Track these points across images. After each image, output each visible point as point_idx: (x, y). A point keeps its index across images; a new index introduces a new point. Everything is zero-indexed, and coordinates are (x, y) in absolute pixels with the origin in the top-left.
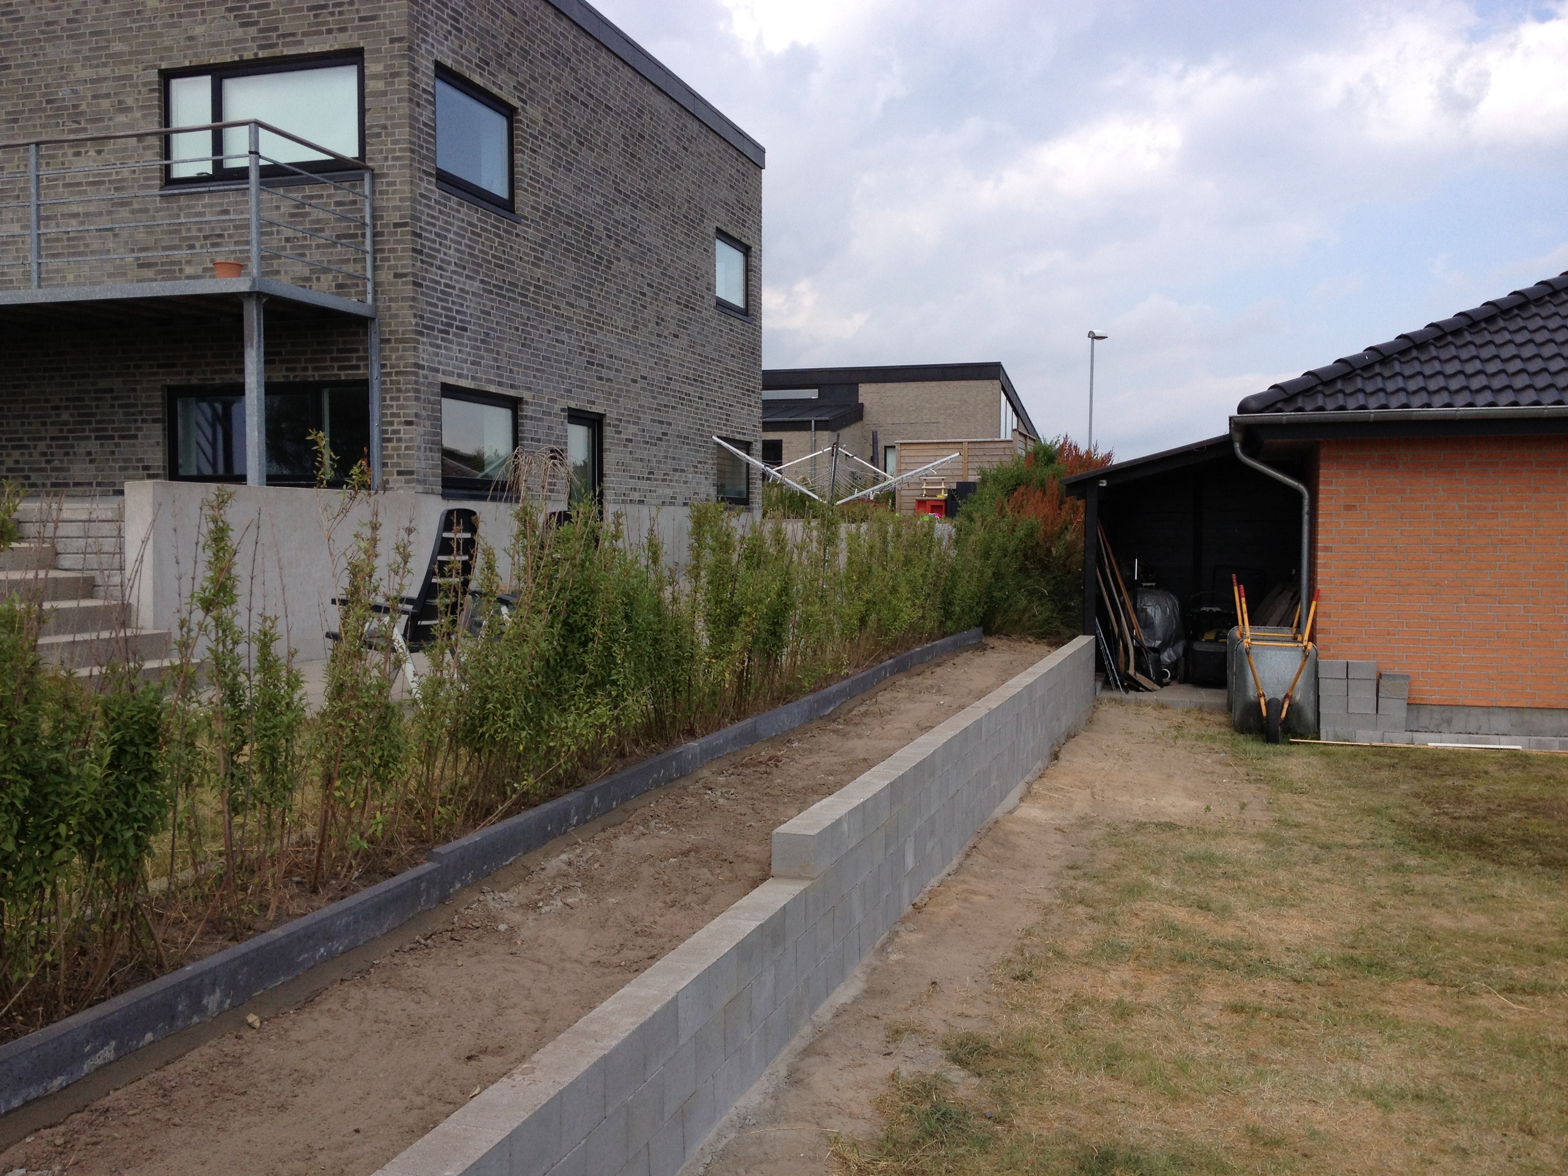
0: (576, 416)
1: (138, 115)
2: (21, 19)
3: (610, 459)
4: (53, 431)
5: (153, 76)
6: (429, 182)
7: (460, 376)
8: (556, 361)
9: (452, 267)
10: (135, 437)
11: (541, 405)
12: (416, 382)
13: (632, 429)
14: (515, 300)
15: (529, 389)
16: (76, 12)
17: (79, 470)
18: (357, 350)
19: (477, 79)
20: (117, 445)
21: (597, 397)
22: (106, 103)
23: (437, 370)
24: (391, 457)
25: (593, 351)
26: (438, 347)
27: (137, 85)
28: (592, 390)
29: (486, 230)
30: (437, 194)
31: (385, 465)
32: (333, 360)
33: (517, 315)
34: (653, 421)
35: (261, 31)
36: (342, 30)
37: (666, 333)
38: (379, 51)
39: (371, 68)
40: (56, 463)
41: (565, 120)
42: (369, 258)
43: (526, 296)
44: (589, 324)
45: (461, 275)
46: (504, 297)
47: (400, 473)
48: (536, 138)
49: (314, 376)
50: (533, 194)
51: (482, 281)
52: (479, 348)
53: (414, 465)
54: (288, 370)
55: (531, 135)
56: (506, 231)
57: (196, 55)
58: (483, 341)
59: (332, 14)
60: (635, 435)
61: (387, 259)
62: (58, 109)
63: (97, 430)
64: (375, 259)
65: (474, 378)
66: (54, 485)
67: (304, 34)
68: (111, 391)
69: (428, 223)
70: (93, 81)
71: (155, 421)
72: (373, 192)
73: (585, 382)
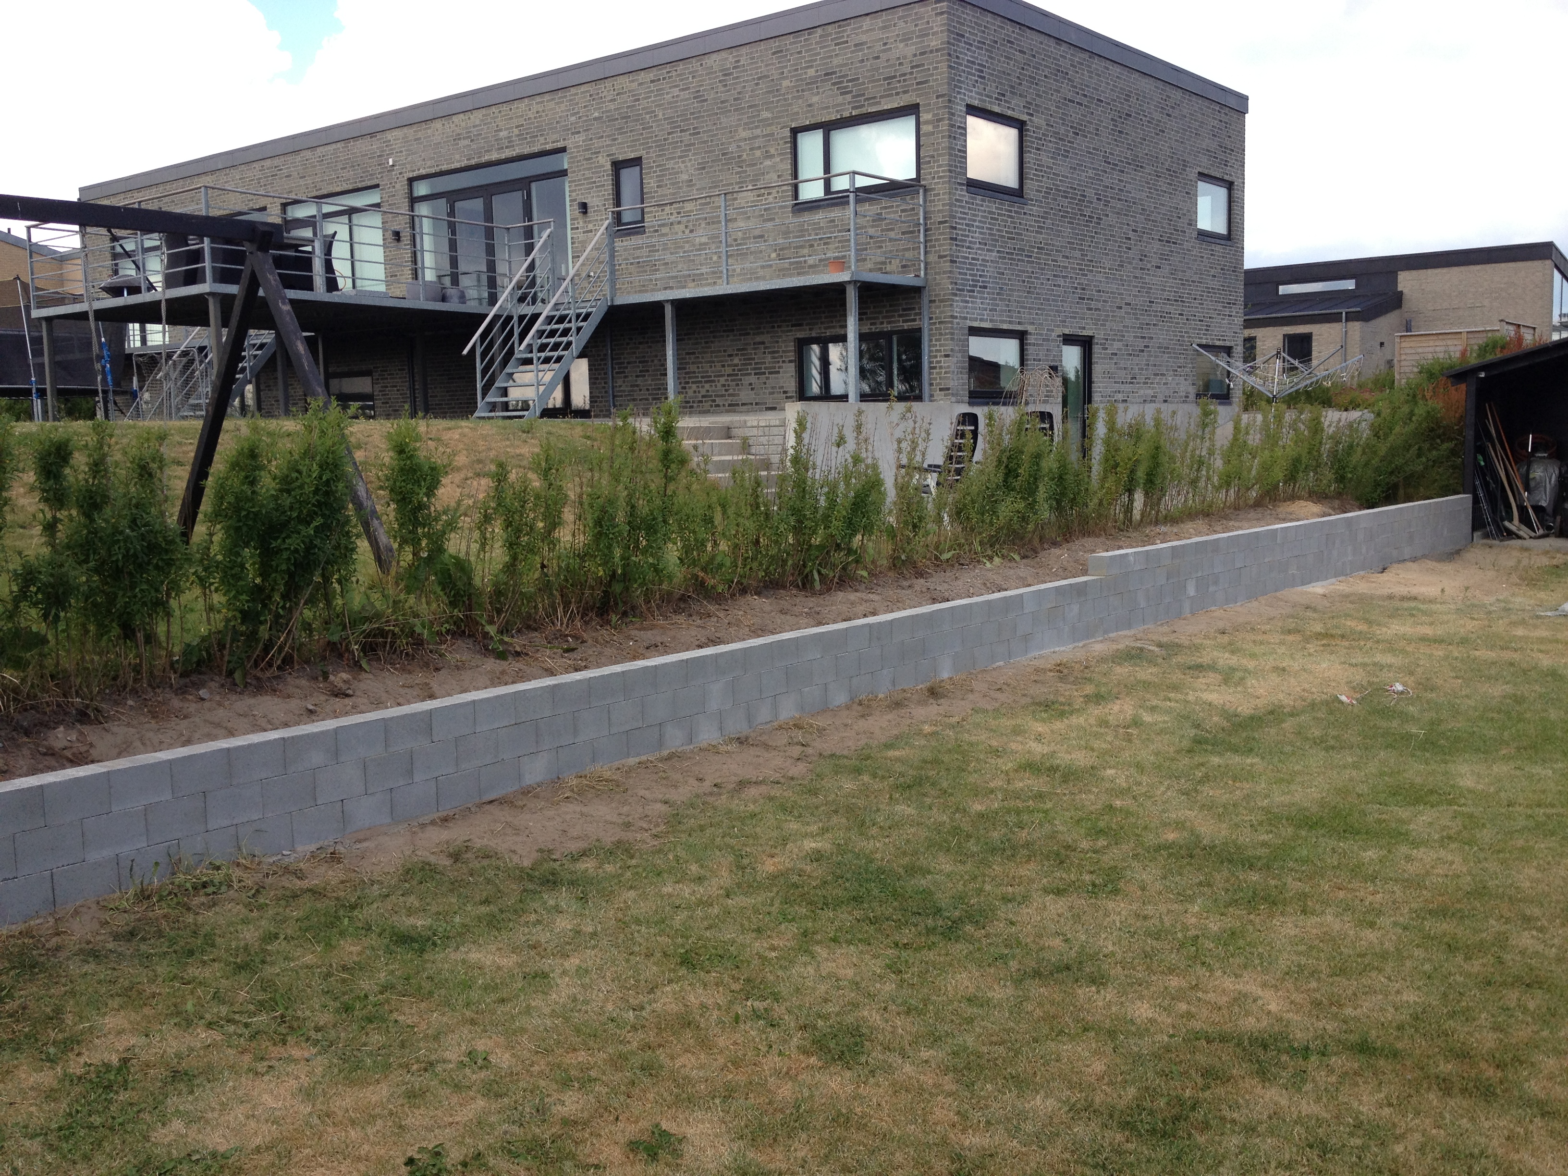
0: (1069, 340)
1: (778, 159)
2: (706, 100)
3: (1098, 369)
4: (729, 370)
5: (787, 133)
6: (962, 190)
7: (981, 320)
8: (1053, 300)
9: (978, 246)
10: (778, 372)
11: (1041, 335)
12: (952, 328)
13: (1117, 345)
14: (1023, 261)
15: (1033, 323)
16: (739, 93)
17: (745, 395)
18: (914, 309)
19: (996, 109)
20: (768, 378)
21: (1087, 324)
22: (758, 153)
23: (966, 318)
24: (936, 379)
25: (1084, 289)
26: (967, 302)
27: (776, 140)
28: (1083, 319)
29: (1001, 215)
30: (966, 197)
31: (931, 384)
32: (900, 316)
33: (1024, 272)
34: (1135, 337)
35: (854, 97)
36: (905, 92)
37: (1149, 266)
38: (929, 104)
39: (925, 116)
40: (731, 391)
41: (1064, 119)
42: (922, 246)
43: (1031, 257)
44: (1080, 270)
45: (983, 249)
46: (1014, 259)
47: (941, 390)
48: (1040, 139)
49: (887, 327)
50: (1037, 181)
51: (998, 252)
52: (995, 299)
53: (951, 384)
54: (871, 324)
55: (1036, 138)
56: (1016, 212)
57: (813, 116)
58: (998, 294)
59: (899, 81)
60: (1119, 349)
61: (934, 246)
62: (730, 159)
63: (755, 369)
64: (926, 247)
65: (991, 321)
66: (730, 405)
67: (881, 97)
68: (763, 343)
69: (960, 218)
70: (750, 139)
71: (790, 361)
72: (925, 201)
73: (1077, 313)
